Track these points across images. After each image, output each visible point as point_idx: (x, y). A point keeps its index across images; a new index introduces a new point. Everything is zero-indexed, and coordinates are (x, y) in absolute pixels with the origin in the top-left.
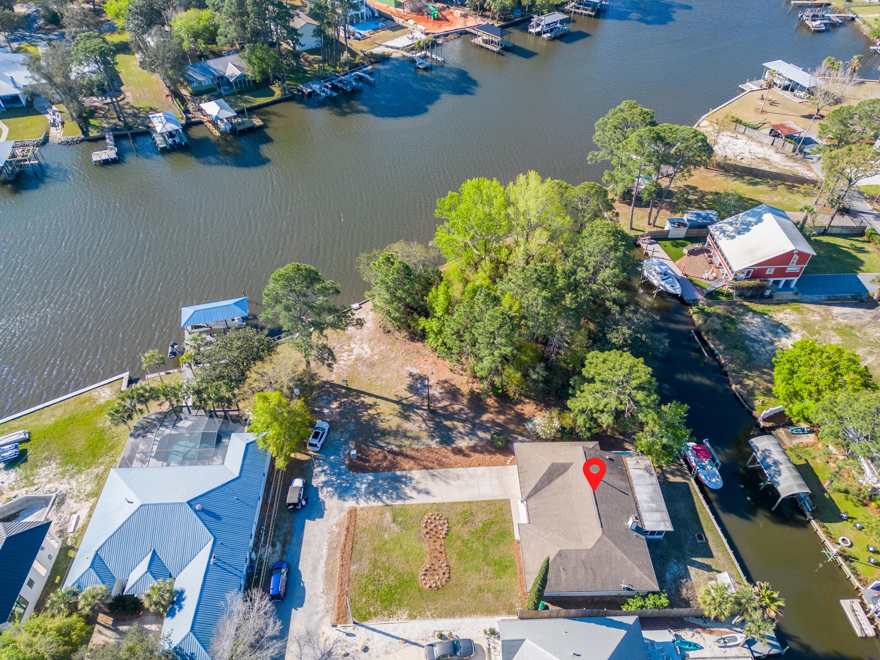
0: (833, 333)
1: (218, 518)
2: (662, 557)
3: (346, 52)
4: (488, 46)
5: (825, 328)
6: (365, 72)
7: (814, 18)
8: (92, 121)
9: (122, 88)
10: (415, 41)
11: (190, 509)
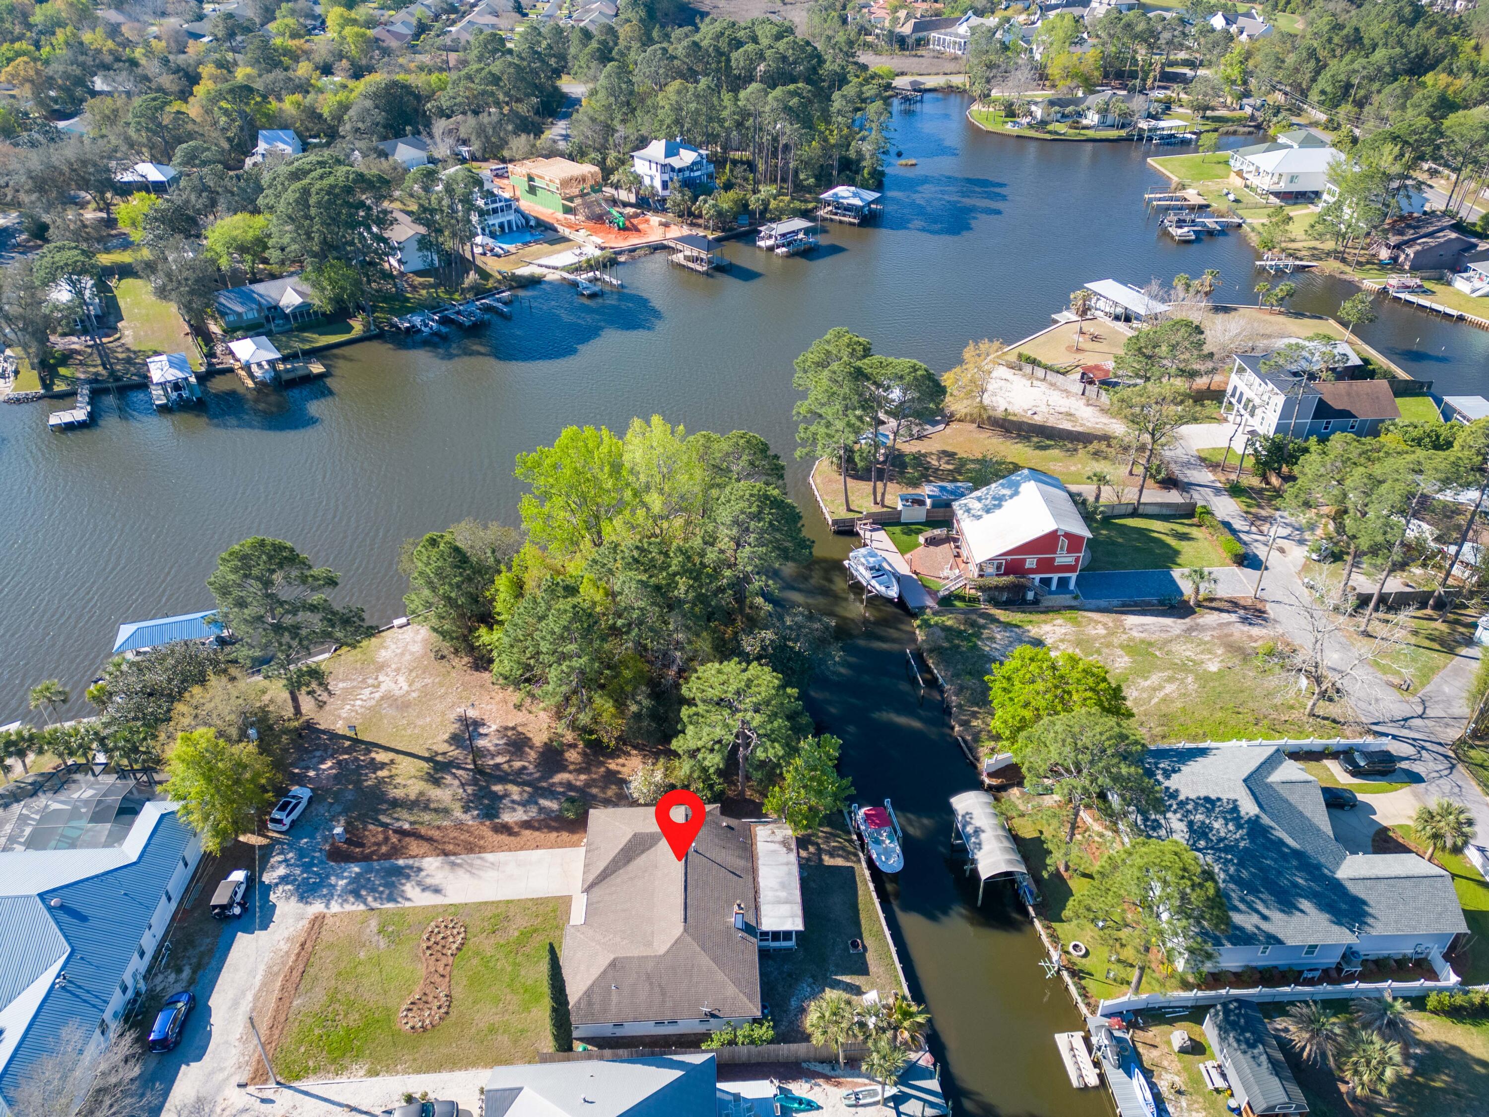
0: (1119, 652)
1: (83, 918)
2: (790, 975)
3: (472, 273)
4: (691, 265)
5: (1108, 646)
6: (498, 301)
7: (1180, 223)
8: (62, 371)
9: (120, 325)
10: (584, 258)
11: (41, 905)
